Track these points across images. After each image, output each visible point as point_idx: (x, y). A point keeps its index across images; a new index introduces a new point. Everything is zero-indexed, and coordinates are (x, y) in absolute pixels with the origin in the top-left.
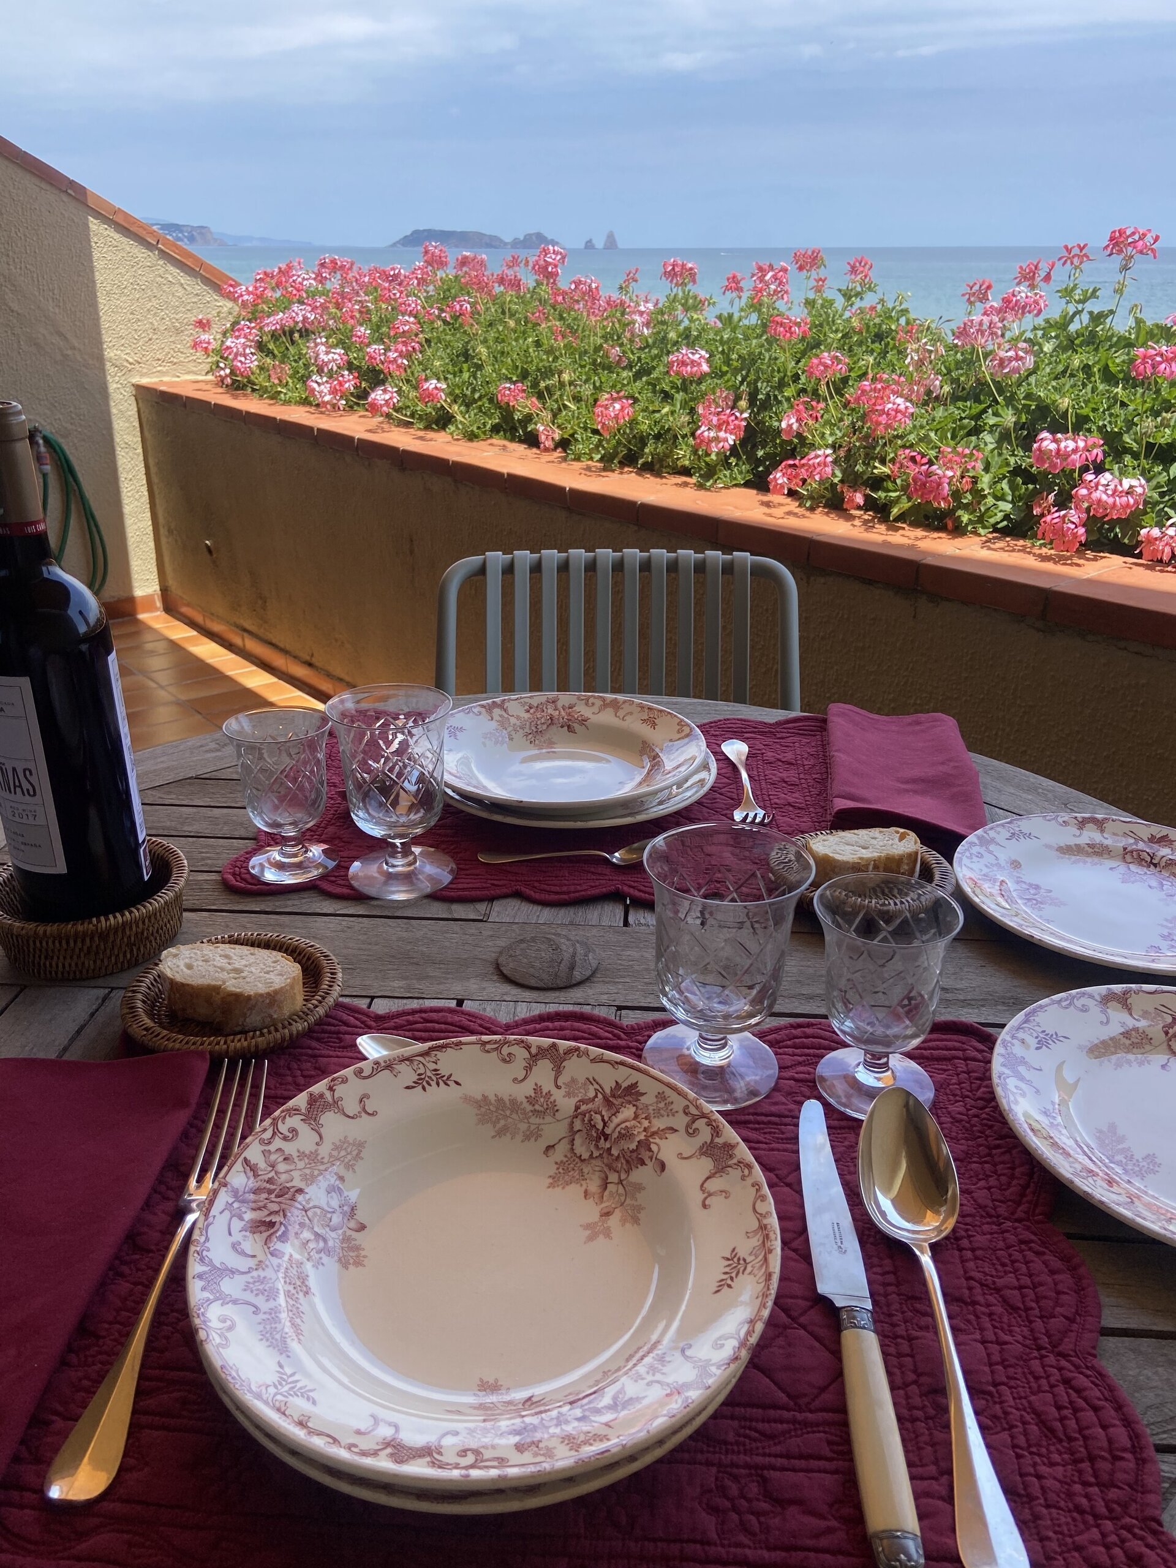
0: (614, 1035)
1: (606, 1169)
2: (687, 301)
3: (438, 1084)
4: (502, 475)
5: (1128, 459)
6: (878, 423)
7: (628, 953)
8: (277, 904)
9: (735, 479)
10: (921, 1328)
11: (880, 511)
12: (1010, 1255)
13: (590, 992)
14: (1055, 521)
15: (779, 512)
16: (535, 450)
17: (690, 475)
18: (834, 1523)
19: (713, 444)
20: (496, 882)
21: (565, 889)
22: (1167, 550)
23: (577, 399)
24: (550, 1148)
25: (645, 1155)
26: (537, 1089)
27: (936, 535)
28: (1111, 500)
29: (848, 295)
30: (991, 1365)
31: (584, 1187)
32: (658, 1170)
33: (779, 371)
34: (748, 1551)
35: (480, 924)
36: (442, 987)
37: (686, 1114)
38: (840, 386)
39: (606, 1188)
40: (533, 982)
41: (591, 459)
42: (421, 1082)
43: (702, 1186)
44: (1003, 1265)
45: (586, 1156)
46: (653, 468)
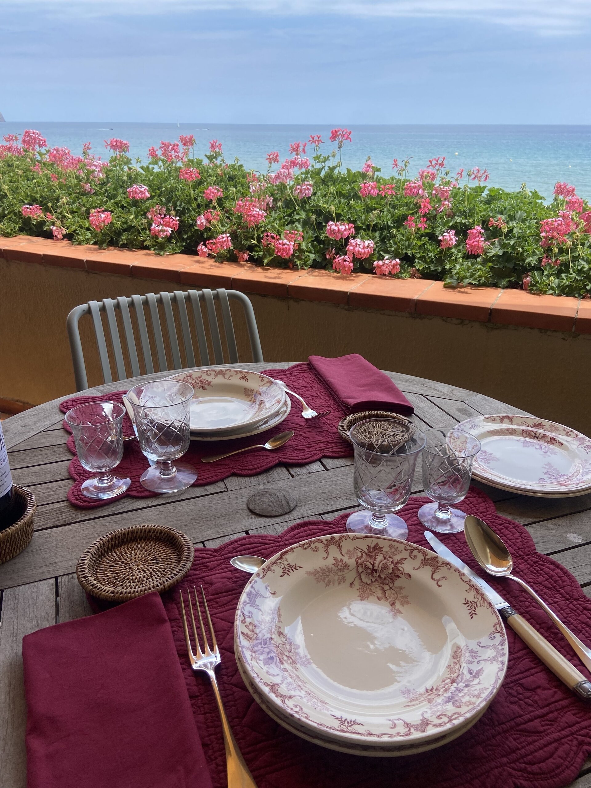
0: (330, 527)
1: (382, 585)
2: (123, 159)
3: (293, 570)
4: (40, 255)
5: (362, 232)
6: (251, 221)
7: (304, 489)
8: (113, 509)
9: (175, 250)
10: (527, 607)
11: (257, 262)
12: (535, 569)
13: (302, 511)
14: (340, 261)
15: (206, 265)
16: (49, 240)
17: (149, 249)
18: (554, 690)
19: (161, 233)
20: (220, 471)
21: (256, 466)
22: (387, 269)
23: (72, 212)
24: (351, 584)
25: (398, 573)
26: (336, 559)
27: (286, 271)
28: (363, 251)
29: (210, 158)
30: (559, 612)
31: (376, 596)
32: (408, 578)
33: (187, 196)
34: (537, 712)
35: (226, 493)
36: (232, 528)
37: (407, 550)
38: (220, 202)
39: (385, 593)
40: (274, 514)
41: (87, 244)
42: (285, 572)
43: (432, 578)
44: (535, 573)
45: (369, 582)
46: (129, 246)
